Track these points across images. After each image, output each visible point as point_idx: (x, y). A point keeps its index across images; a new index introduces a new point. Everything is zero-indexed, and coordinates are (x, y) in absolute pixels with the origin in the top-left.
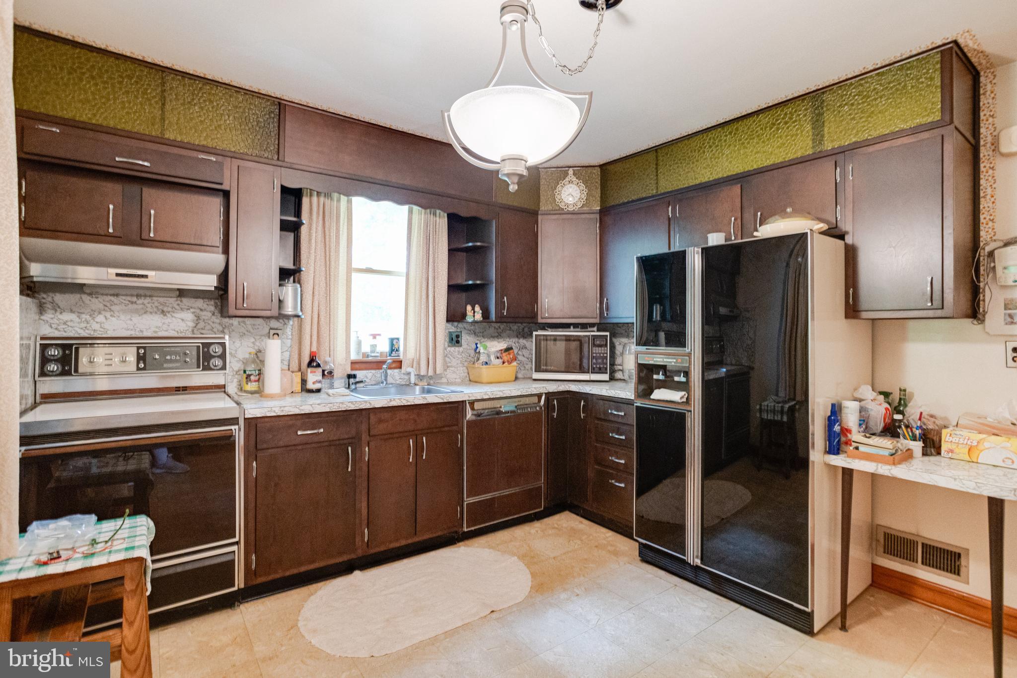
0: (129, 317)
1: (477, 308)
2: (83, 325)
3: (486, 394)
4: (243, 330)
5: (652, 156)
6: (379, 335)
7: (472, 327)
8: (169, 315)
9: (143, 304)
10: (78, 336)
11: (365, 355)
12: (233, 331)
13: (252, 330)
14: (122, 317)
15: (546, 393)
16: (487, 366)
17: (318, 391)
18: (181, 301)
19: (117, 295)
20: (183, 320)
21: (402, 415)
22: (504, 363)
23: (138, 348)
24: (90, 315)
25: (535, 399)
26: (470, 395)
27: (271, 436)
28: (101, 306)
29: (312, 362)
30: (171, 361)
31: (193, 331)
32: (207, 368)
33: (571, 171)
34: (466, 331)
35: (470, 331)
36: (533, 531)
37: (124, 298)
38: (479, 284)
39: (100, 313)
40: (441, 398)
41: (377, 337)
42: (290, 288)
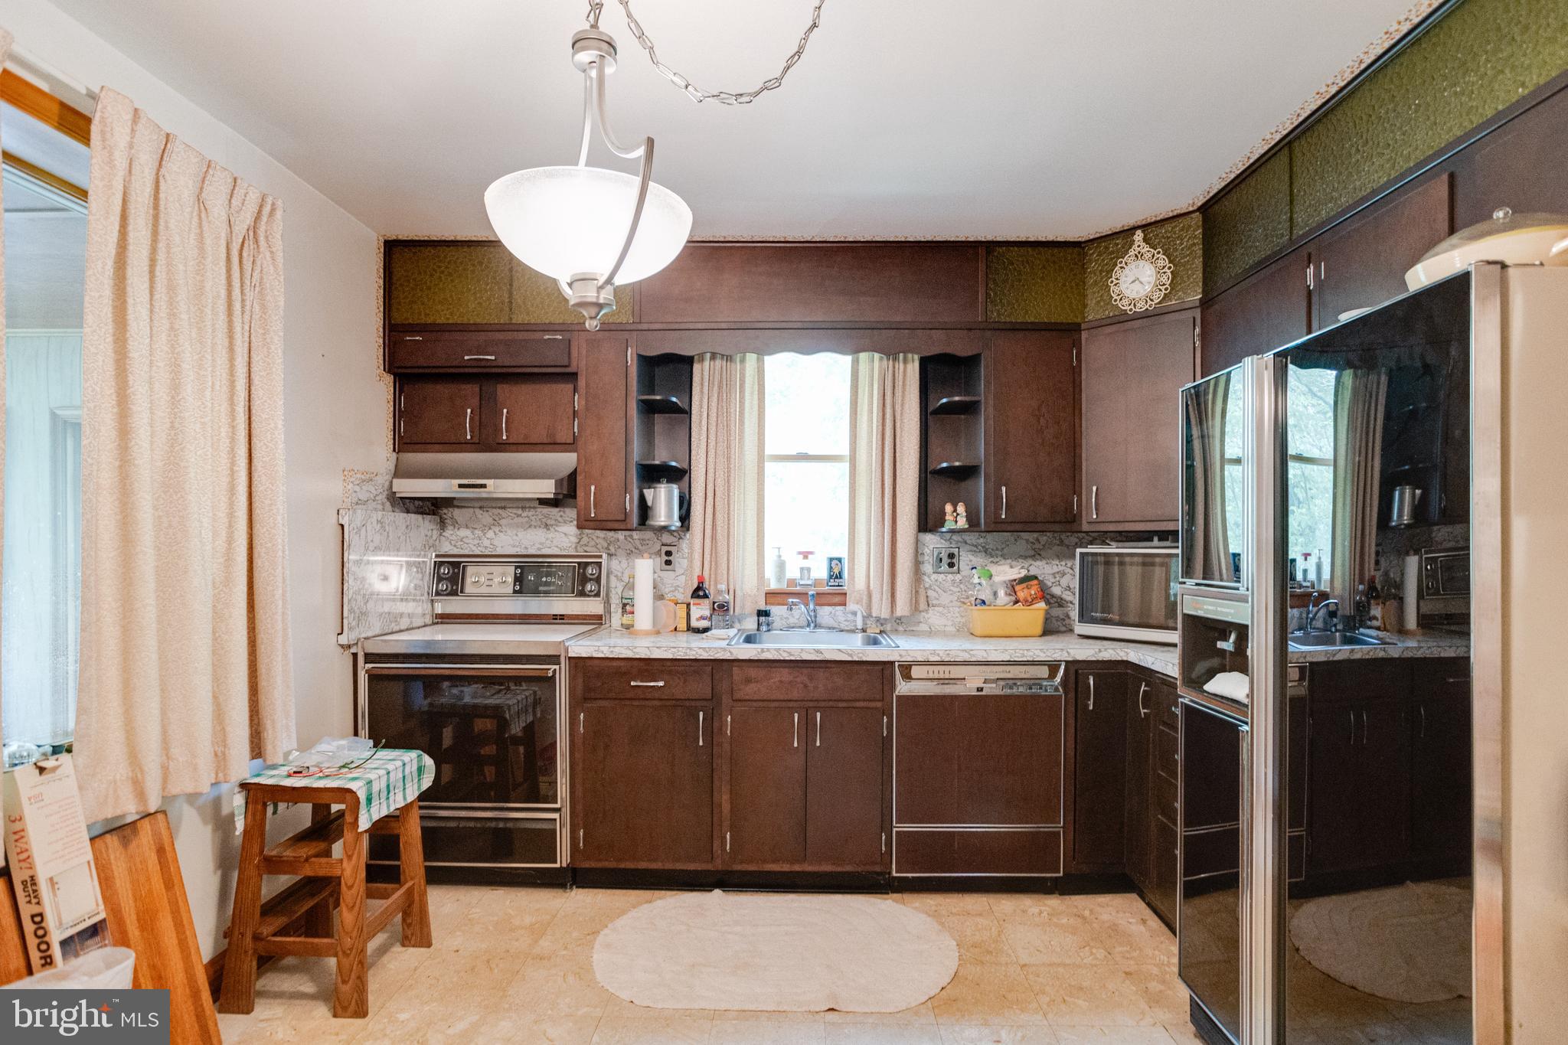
0: (515, 532)
1: (961, 508)
2: (476, 542)
3: (933, 653)
4: (630, 546)
5: (1282, 160)
6: (811, 553)
7: (982, 540)
8: (552, 529)
9: (528, 517)
10: (471, 553)
11: (792, 582)
12: (619, 547)
13: (640, 547)
14: (509, 532)
15: (1067, 662)
16: (984, 607)
17: (706, 630)
18: (564, 512)
19: (504, 508)
20: (565, 534)
21: (785, 674)
22: (1016, 602)
23: (517, 567)
24: (482, 531)
25: (1044, 672)
26: (904, 653)
27: (600, 684)
28: (490, 520)
29: (699, 592)
30: (547, 584)
31: (576, 548)
32: (582, 594)
33: (1139, 236)
34: (968, 547)
35: (976, 546)
36: (1035, 910)
37: (510, 510)
38: (957, 467)
39: (490, 529)
40: (848, 654)
41: (810, 556)
42: (663, 490)
